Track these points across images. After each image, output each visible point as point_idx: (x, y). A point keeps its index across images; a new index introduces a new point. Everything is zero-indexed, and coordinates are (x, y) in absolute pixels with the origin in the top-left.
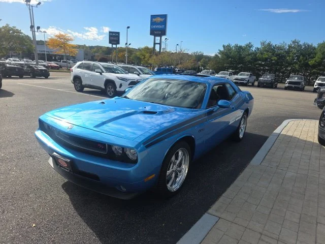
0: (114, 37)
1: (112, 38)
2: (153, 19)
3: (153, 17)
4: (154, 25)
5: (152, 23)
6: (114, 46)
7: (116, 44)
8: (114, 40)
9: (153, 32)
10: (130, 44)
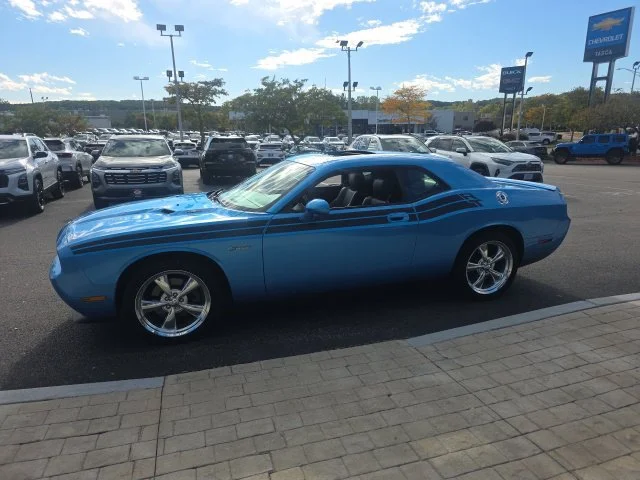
0: (513, 79)
1: (508, 81)
2: (595, 25)
3: (593, 20)
4: (594, 38)
5: (591, 35)
6: (510, 96)
7: (514, 92)
8: (510, 85)
9: (593, 55)
10: (530, 89)
